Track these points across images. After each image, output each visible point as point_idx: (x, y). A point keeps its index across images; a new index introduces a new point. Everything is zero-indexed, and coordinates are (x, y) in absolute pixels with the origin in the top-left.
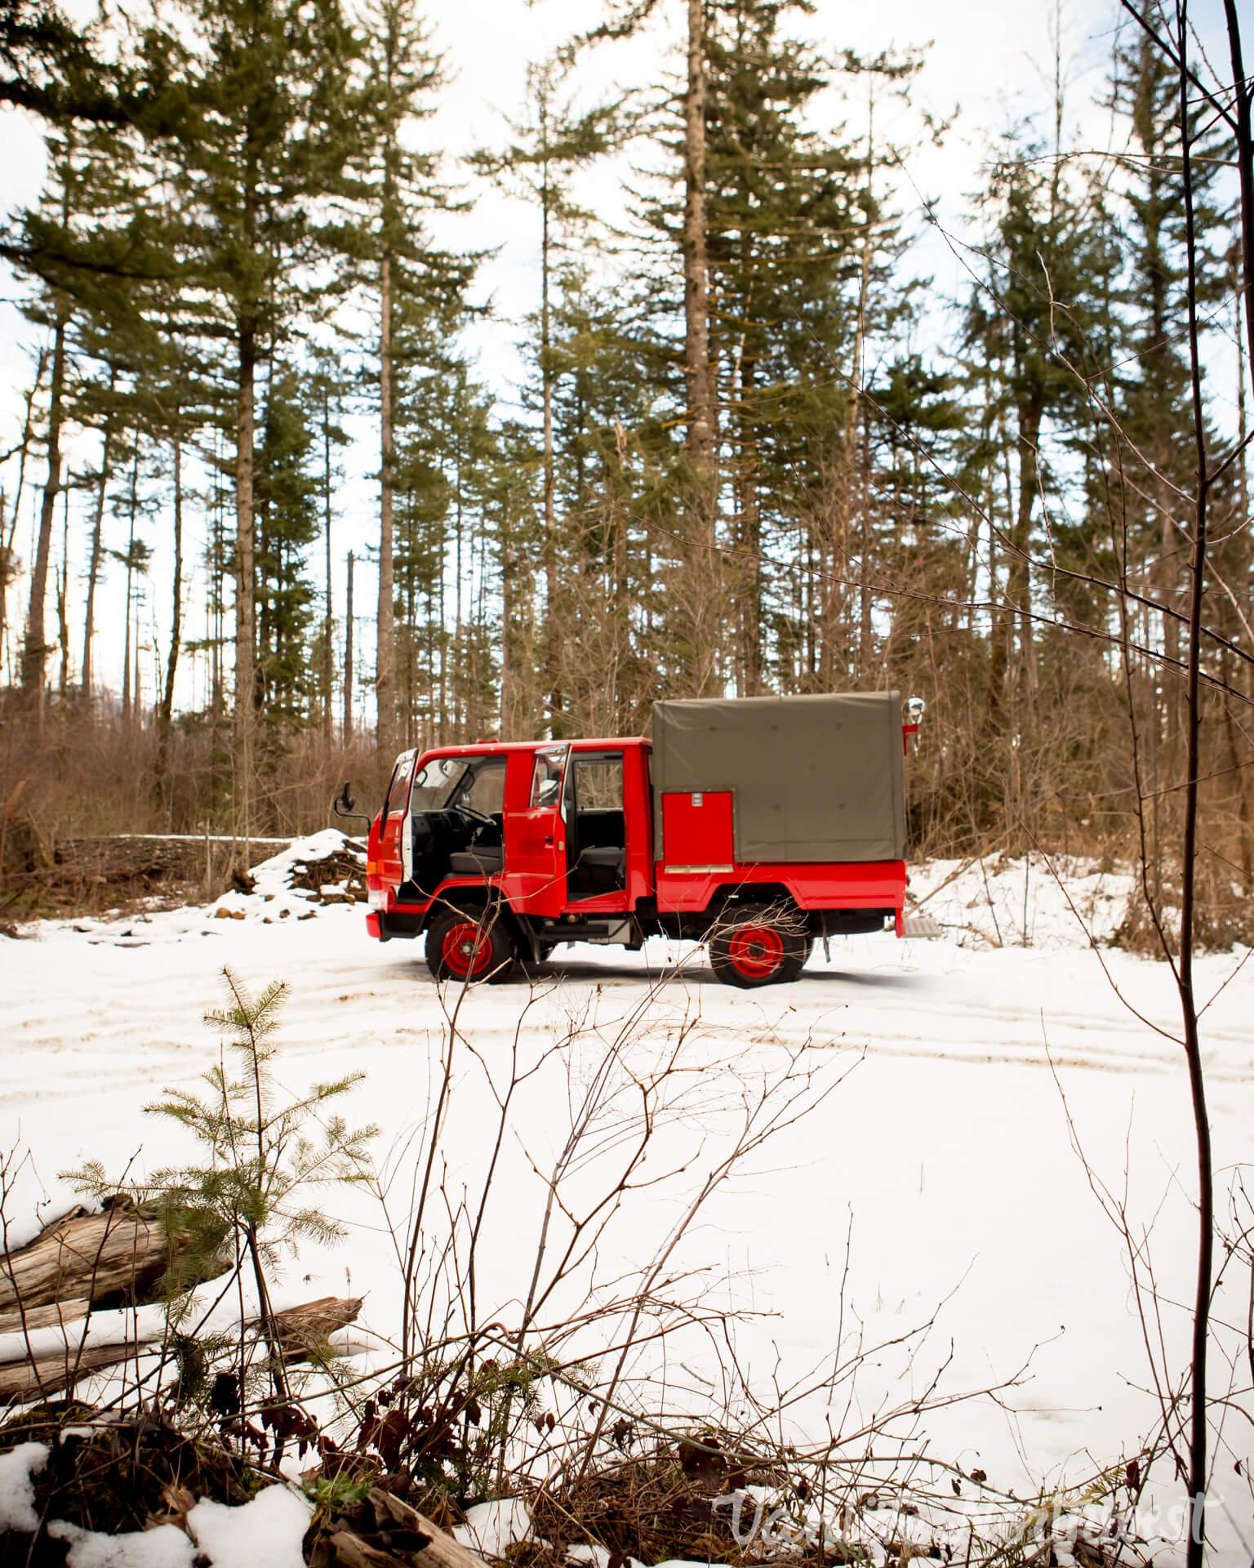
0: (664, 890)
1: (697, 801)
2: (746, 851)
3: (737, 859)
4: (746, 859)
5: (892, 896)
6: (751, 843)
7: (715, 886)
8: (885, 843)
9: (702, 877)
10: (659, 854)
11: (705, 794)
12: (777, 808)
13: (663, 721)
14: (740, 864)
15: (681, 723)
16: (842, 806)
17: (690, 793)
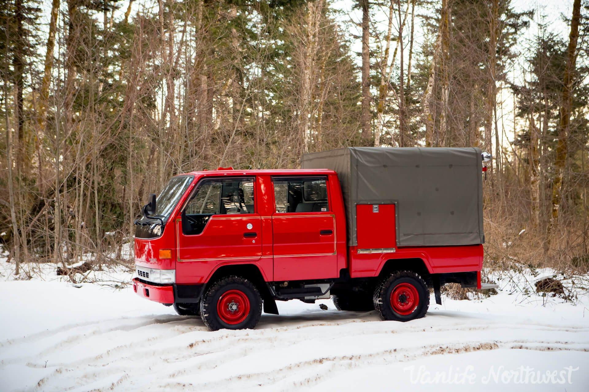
0: (356, 265)
1: (376, 210)
2: (403, 240)
3: (398, 245)
4: (403, 244)
5: (477, 265)
6: (405, 235)
7: (384, 262)
8: (475, 235)
9: (377, 256)
10: (354, 242)
11: (380, 205)
12: (419, 214)
13: (357, 160)
14: (399, 248)
15: (367, 161)
16: (452, 213)
17: (372, 205)
